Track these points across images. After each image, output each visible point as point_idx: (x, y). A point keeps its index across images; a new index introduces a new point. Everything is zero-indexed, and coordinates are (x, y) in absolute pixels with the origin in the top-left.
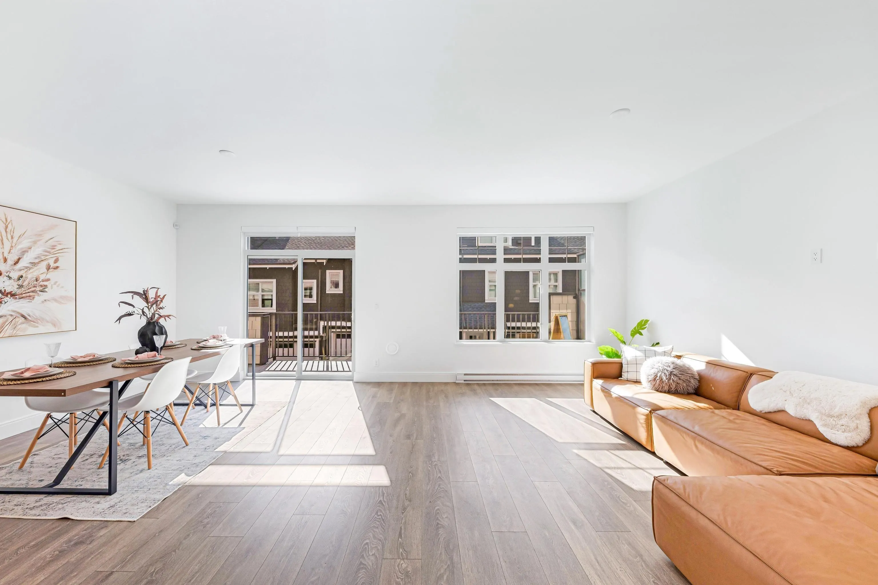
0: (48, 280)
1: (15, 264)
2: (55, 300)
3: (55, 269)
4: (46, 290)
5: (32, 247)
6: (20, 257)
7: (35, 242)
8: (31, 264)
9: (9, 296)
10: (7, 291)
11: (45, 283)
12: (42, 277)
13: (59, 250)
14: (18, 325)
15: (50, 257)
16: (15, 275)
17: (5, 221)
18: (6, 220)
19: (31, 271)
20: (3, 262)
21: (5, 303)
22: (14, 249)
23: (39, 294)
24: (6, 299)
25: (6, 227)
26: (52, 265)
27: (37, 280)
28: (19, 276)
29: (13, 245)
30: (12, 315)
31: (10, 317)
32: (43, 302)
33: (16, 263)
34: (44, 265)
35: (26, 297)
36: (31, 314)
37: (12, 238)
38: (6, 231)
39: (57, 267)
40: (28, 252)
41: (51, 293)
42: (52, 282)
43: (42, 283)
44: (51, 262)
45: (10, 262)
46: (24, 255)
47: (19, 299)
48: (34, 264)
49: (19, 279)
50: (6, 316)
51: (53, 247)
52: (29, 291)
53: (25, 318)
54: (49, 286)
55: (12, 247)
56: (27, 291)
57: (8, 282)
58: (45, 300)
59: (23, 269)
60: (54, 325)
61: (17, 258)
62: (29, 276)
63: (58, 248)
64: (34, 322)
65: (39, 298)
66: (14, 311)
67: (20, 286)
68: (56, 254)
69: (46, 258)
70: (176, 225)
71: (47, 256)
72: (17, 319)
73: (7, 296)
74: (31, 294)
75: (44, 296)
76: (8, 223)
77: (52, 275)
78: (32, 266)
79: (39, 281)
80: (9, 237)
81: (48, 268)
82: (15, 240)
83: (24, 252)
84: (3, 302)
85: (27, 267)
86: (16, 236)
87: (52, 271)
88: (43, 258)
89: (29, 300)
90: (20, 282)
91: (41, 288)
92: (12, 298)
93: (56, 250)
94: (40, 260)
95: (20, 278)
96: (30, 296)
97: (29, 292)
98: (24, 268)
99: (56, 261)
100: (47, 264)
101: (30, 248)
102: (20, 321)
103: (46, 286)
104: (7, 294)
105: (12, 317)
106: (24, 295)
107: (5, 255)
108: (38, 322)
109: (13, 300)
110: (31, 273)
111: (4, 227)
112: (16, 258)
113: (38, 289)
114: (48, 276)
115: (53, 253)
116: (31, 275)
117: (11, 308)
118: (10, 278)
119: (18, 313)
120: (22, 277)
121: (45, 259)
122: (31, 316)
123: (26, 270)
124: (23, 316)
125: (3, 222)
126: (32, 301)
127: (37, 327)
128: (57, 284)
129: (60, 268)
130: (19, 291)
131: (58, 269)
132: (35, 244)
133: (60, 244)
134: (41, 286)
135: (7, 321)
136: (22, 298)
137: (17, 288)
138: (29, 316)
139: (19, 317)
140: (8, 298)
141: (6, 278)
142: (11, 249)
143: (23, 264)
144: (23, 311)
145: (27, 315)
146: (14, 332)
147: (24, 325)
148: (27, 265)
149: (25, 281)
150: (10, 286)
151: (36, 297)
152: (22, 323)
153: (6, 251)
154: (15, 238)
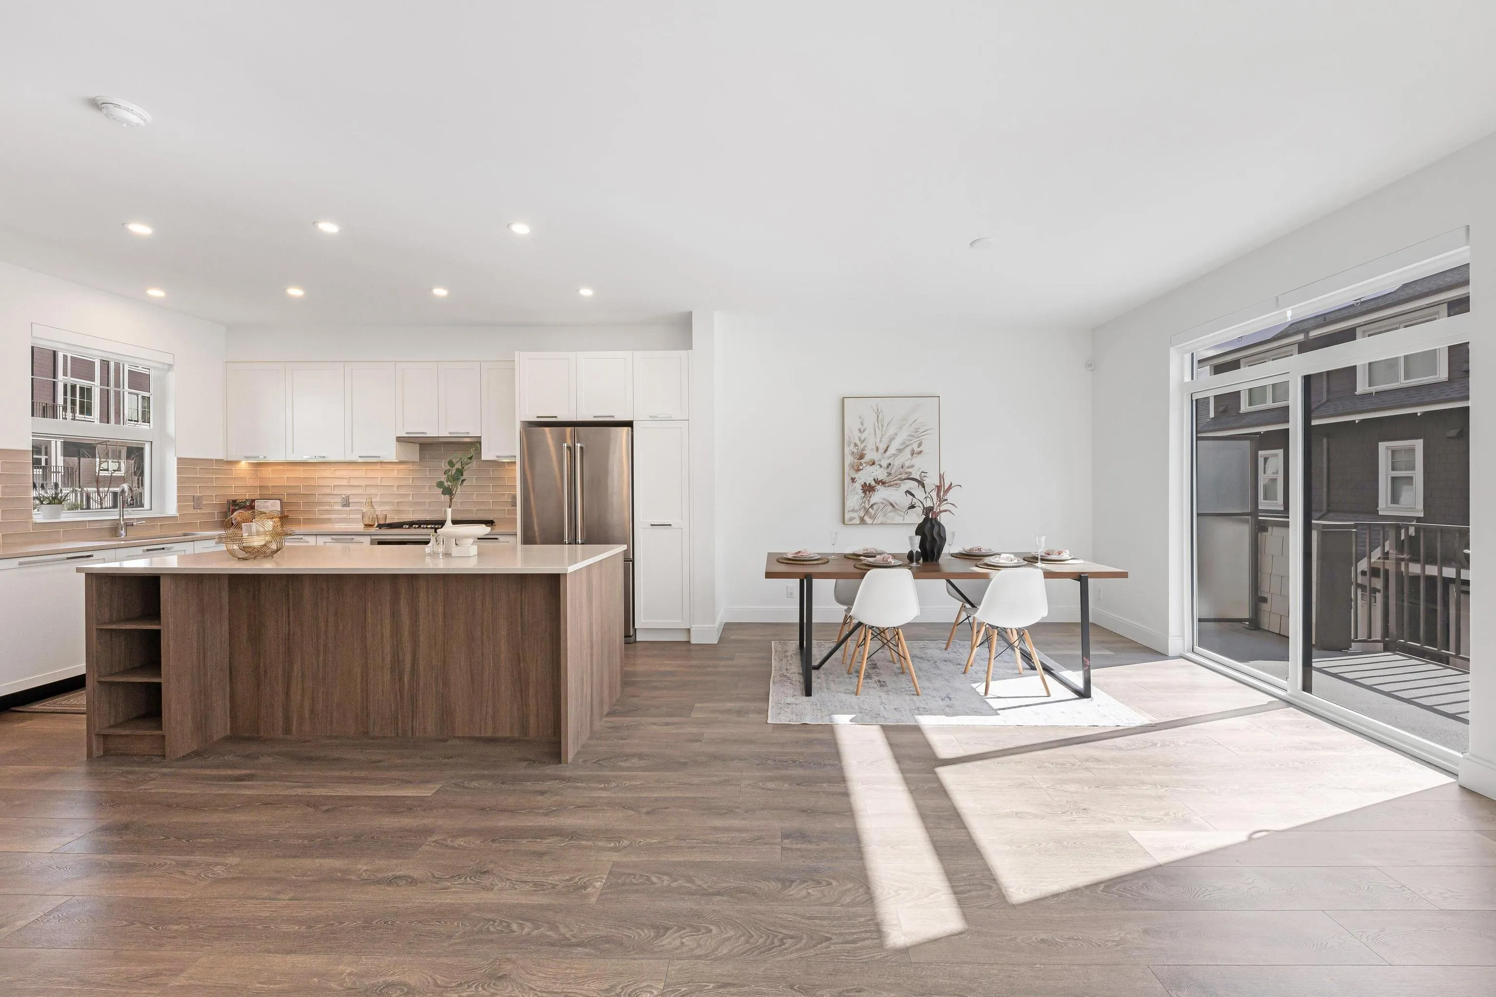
0: (912, 466)
1: (885, 452)
3: (918, 454)
4: (911, 477)
5: (898, 434)
6: (889, 444)
7: (901, 428)
8: (897, 451)
10: (879, 480)
11: (910, 470)
12: (907, 464)
13: (923, 432)
14: (888, 513)
15: (914, 441)
16: (884, 463)
19: (898, 457)
20: (876, 451)
21: (878, 490)
22: (884, 437)
23: (904, 481)
24: (878, 487)
25: (878, 416)
26: (917, 450)
27: (902, 467)
28: (888, 464)
29: (883, 433)
30: (882, 503)
31: (880, 504)
33: (886, 451)
34: (908, 450)
35: (893, 485)
37: (882, 426)
38: (877, 422)
39: (921, 452)
40: (895, 439)
42: (916, 468)
43: (907, 470)
44: (915, 447)
45: (881, 450)
46: (891, 442)
47: (888, 487)
48: (900, 450)
50: (878, 504)
51: (917, 430)
52: (896, 478)
53: (893, 506)
54: (914, 473)
55: (882, 435)
56: (894, 479)
57: (880, 470)
61: (887, 445)
62: (896, 463)
63: (921, 430)
64: (900, 511)
65: (905, 486)
66: (884, 499)
67: (889, 474)
70: (1092, 365)
71: (911, 440)
72: (886, 508)
73: (879, 484)
74: (898, 482)
75: (909, 484)
76: (879, 412)
77: (917, 460)
78: (898, 453)
79: (905, 468)
80: (880, 426)
81: (912, 454)
82: (884, 428)
83: (892, 439)
84: (876, 490)
85: (894, 455)
86: (885, 424)
87: (916, 457)
88: (908, 443)
89: (896, 489)
90: (889, 470)
91: (907, 476)
92: (882, 486)
93: (919, 433)
94: (905, 446)
95: (889, 466)
96: (897, 484)
97: (896, 480)
98: (891, 456)
99: (920, 445)
100: (912, 449)
101: (896, 434)
102: (888, 509)
103: (910, 473)
104: (879, 482)
105: (883, 505)
106: (891, 483)
107: (877, 445)
109: (883, 488)
110: (897, 460)
111: (876, 418)
112: (885, 447)
113: (904, 476)
114: (912, 463)
115: (917, 436)
116: (897, 462)
117: (881, 496)
118: (881, 466)
119: (887, 501)
120: (890, 464)
121: (910, 444)
123: (893, 457)
124: (891, 504)
125: (875, 412)
127: (903, 516)
129: (924, 453)
130: (887, 480)
133: (923, 426)
134: (906, 473)
135: (879, 509)
136: (890, 486)
137: (886, 476)
139: (886, 505)
140: (879, 486)
141: (878, 467)
142: (881, 438)
143: (891, 451)
144: (892, 499)
145: (894, 504)
146: (885, 520)
147: (892, 514)
148: (894, 452)
149: (893, 468)
150: (881, 474)
151: (902, 485)
152: (890, 512)
153: (878, 440)
154: (885, 426)
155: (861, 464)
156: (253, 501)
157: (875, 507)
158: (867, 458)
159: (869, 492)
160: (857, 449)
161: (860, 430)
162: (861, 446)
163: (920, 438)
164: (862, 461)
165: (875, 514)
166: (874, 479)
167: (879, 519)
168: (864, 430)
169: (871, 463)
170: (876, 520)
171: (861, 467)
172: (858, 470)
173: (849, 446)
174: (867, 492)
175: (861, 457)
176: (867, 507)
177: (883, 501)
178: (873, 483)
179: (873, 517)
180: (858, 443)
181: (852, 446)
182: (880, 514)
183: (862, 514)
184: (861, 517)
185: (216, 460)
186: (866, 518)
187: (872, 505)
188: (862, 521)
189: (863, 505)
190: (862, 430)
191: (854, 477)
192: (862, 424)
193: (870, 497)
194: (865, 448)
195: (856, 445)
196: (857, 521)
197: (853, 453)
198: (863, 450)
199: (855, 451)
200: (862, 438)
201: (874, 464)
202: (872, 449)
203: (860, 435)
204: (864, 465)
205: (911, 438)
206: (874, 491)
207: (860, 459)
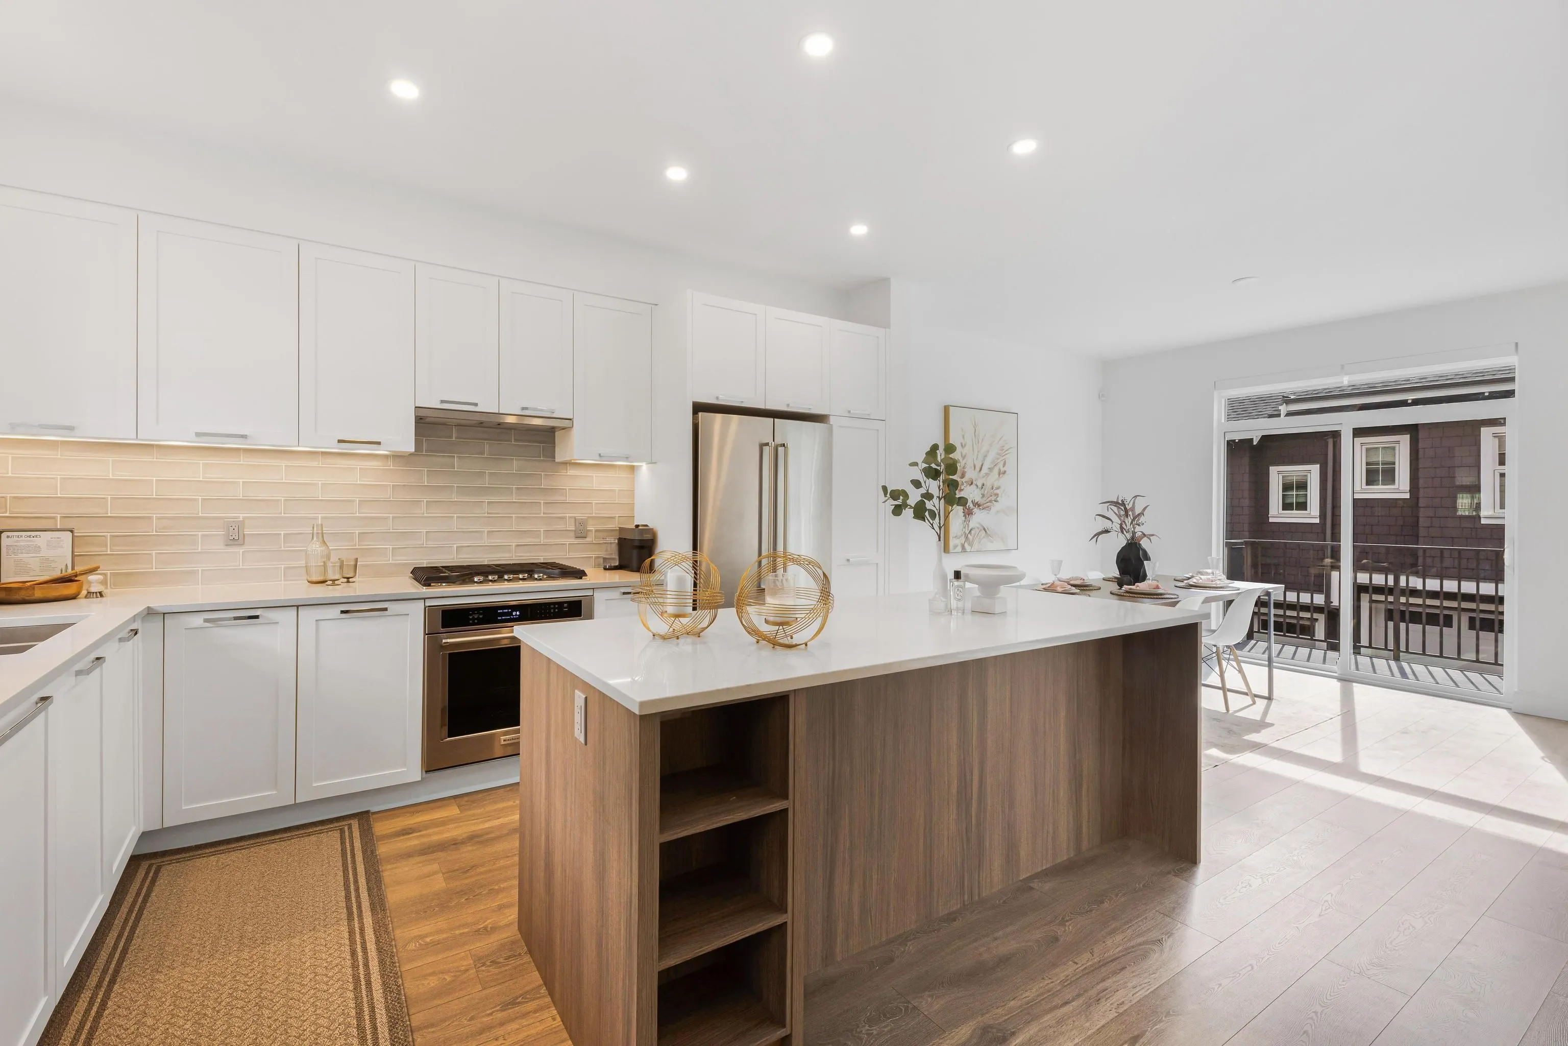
0: (998, 488)
1: (980, 471)
2: (1004, 511)
3: (1004, 473)
4: (998, 499)
5: (989, 451)
6: (983, 462)
7: (991, 445)
8: (989, 470)
9: (977, 506)
10: (976, 502)
12: (996, 485)
13: (1007, 450)
14: (982, 539)
15: (1000, 460)
16: (980, 484)
18: (975, 424)
19: (989, 477)
20: (974, 470)
21: (975, 514)
23: (993, 504)
25: (975, 431)
26: (1002, 469)
27: (992, 488)
29: (979, 450)
30: (978, 528)
31: (976, 529)
32: (996, 513)
33: (981, 469)
34: (996, 471)
35: (986, 508)
36: (989, 527)
38: (975, 436)
40: (987, 456)
41: (1001, 503)
42: (1002, 490)
43: (996, 491)
44: (1001, 466)
45: (978, 469)
46: (985, 460)
47: (982, 510)
48: (991, 470)
49: (982, 488)
51: (1002, 448)
52: (988, 500)
53: (986, 531)
54: (1000, 495)
55: (978, 453)
56: (986, 501)
57: (976, 491)
58: (997, 511)
59: (985, 476)
60: (1003, 541)
61: (981, 464)
63: (1006, 448)
64: (990, 536)
65: (994, 509)
66: (979, 523)
67: (983, 496)
68: (1005, 455)
69: (998, 462)
70: (1103, 396)
71: (998, 459)
72: (981, 533)
75: (997, 506)
76: (976, 426)
77: (1001, 481)
78: (990, 472)
79: (994, 489)
80: (977, 441)
81: (999, 474)
82: (980, 444)
83: (985, 457)
85: (987, 474)
86: (980, 440)
87: (1002, 477)
88: (996, 462)
89: (988, 512)
90: (983, 491)
91: (995, 498)
93: (1004, 451)
94: (995, 465)
96: (988, 507)
97: (988, 503)
99: (1004, 464)
100: (999, 469)
102: (983, 535)
106: (985, 505)
107: (974, 462)
108: (993, 537)
109: (979, 511)
110: (989, 480)
112: (980, 466)
113: (993, 498)
114: (999, 483)
115: (1002, 456)
116: (988, 484)
117: (978, 520)
118: (977, 486)
119: (982, 526)
120: (983, 485)
122: (989, 529)
124: (984, 529)
126: (990, 512)
127: (993, 542)
128: (1006, 492)
129: (1007, 473)
130: (982, 501)
133: (1006, 444)
135: (975, 534)
136: (984, 509)
137: (982, 498)
139: (981, 530)
140: (976, 509)
141: (975, 487)
142: (977, 455)
143: (985, 470)
144: (985, 524)
145: (986, 529)
146: (980, 546)
147: (984, 540)
148: (987, 471)
149: (985, 489)
150: (977, 495)
151: (992, 507)
152: (984, 538)
153: (975, 457)
154: (980, 442)
155: (962, 484)
157: (973, 532)
158: (967, 477)
159: (969, 515)
161: (962, 444)
162: (963, 463)
163: (1004, 458)
164: (964, 480)
165: (973, 540)
166: (972, 501)
167: (976, 546)
168: (965, 445)
169: (970, 483)
170: (973, 548)
171: (962, 487)
174: (967, 516)
175: (963, 475)
176: (967, 532)
177: (978, 526)
178: (971, 506)
179: (971, 545)
180: (961, 459)
182: (976, 541)
183: (963, 540)
184: (962, 544)
186: (966, 545)
187: (971, 530)
188: (964, 549)
189: (964, 529)
192: (964, 437)
193: (969, 521)
194: (966, 466)
196: (959, 549)
198: (964, 468)
200: (964, 454)
201: (972, 483)
202: (971, 467)
203: (963, 450)
204: (965, 484)
205: (999, 456)
206: (972, 514)
207: (962, 478)
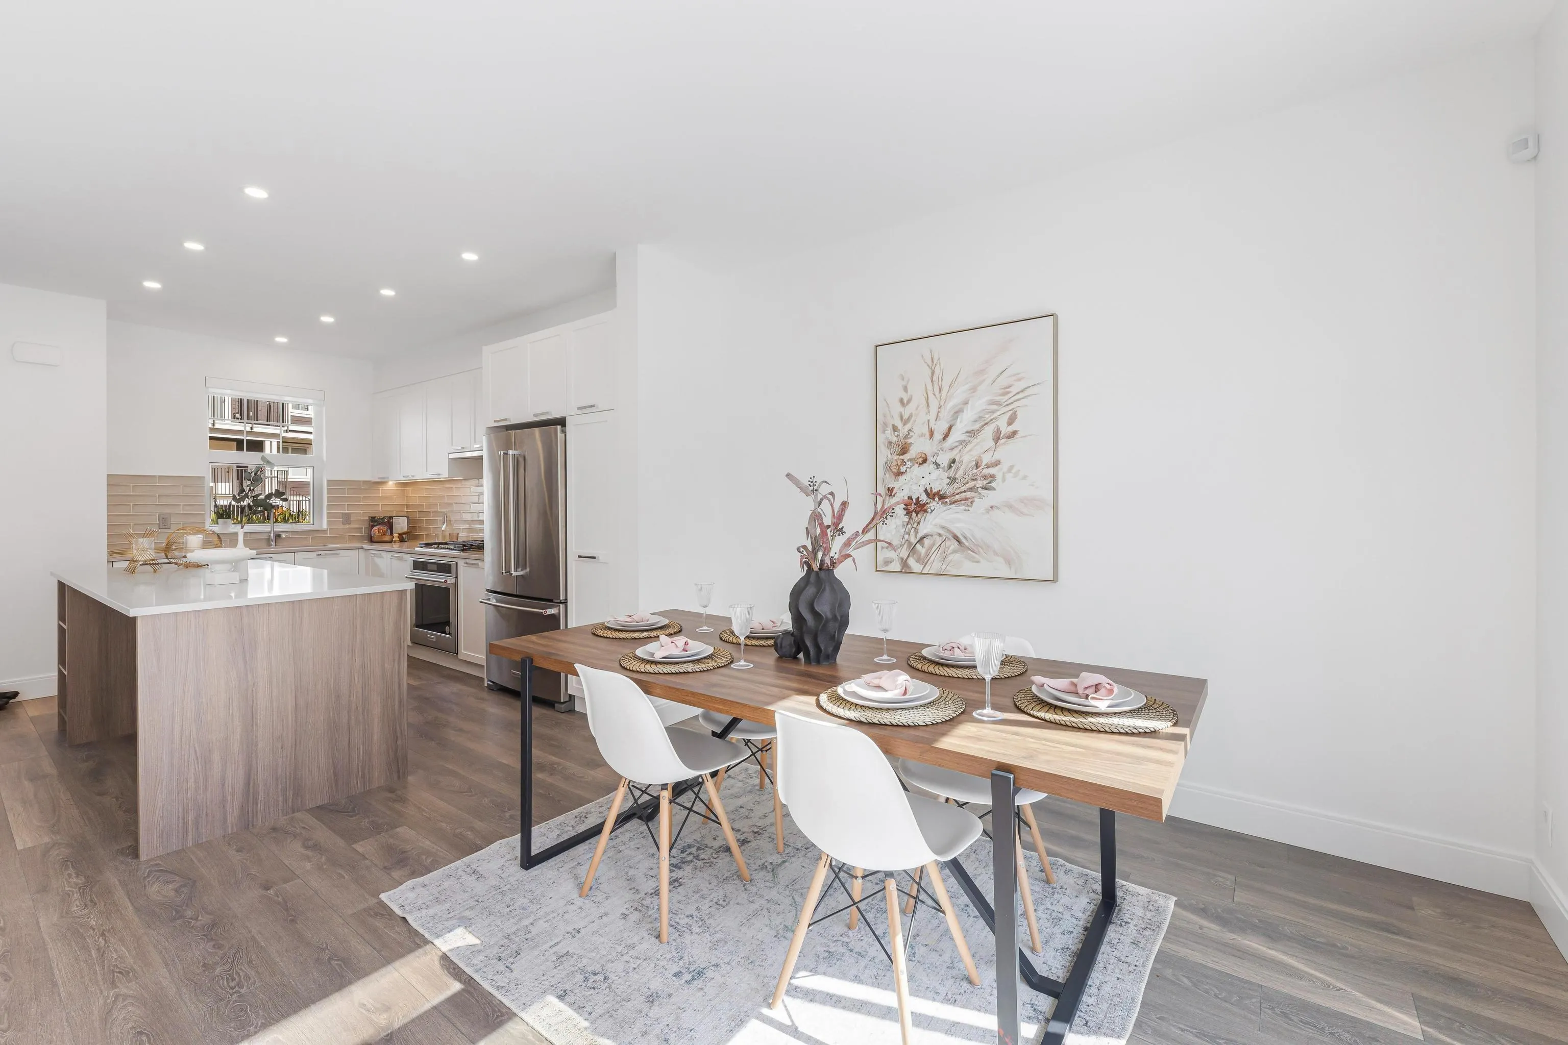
0: (997, 463)
1: (944, 439)
2: (1010, 507)
3: (1009, 437)
4: (993, 485)
5: (969, 401)
6: (952, 423)
7: (974, 389)
8: (967, 434)
9: (937, 499)
10: (934, 491)
11: (992, 471)
12: (986, 459)
13: (1018, 393)
14: (949, 554)
15: (999, 413)
16: (944, 460)
17: (930, 363)
18: (933, 361)
19: (969, 447)
20: (929, 438)
21: (932, 511)
22: (943, 410)
23: (980, 494)
24: (934, 504)
25: (933, 373)
26: (1005, 430)
27: (977, 466)
28: (951, 461)
29: (942, 404)
30: (940, 535)
31: (936, 537)
32: (988, 511)
33: (946, 436)
34: (989, 431)
35: (961, 501)
36: (969, 535)
37: (940, 390)
38: (932, 381)
39: (1014, 433)
40: (963, 411)
41: (1003, 491)
42: (1004, 466)
43: (986, 472)
44: (1002, 424)
45: (938, 436)
46: (957, 418)
47: (950, 504)
48: (972, 433)
49: (950, 467)
50: (932, 536)
51: (1005, 391)
52: (965, 488)
53: (959, 541)
54: (999, 477)
55: (940, 407)
56: (962, 489)
57: (937, 473)
58: (991, 507)
59: (956, 447)
60: (1009, 562)
61: (947, 426)
63: (1014, 390)
64: (972, 551)
65: (981, 503)
66: (943, 528)
67: (953, 480)
68: (1012, 403)
69: (992, 418)
71: (993, 412)
72: (948, 543)
73: (934, 499)
74: (968, 494)
75: (990, 498)
76: (935, 363)
77: (1005, 451)
78: (969, 438)
79: (982, 467)
80: (937, 390)
81: (997, 439)
82: (945, 393)
83: (957, 413)
84: (929, 510)
85: (961, 442)
86: (946, 385)
87: (1004, 444)
88: (988, 417)
89: (964, 507)
90: (951, 473)
91: (985, 482)
92: (940, 503)
93: (1011, 395)
94: (983, 423)
95: (952, 465)
96: (966, 499)
97: (965, 491)
98: (957, 444)
99: (1012, 420)
100: (996, 430)
101: (966, 403)
102: (952, 547)
103: (993, 477)
104: (934, 495)
105: (941, 538)
106: (957, 497)
107: (931, 425)
108: (979, 552)
109: (942, 506)
110: (968, 452)
111: (930, 375)
112: (945, 429)
113: (979, 483)
114: (997, 456)
115: (1006, 403)
116: (967, 458)
117: (938, 521)
118: (937, 465)
119: (949, 531)
120: (954, 461)
121: (992, 420)
122: (968, 539)
123: (960, 447)
124: (956, 538)
125: (928, 365)
126: (970, 509)
127: (978, 562)
128: (1014, 471)
129: (1020, 434)
130: (949, 490)
131: (1017, 436)
132: (974, 392)
133: (1019, 380)
134: (985, 477)
135: (933, 545)
136: (955, 502)
137: (948, 484)
138: (965, 538)
139: (949, 539)
140: (935, 503)
141: (932, 466)
142: (938, 412)
143: (957, 435)
144: (957, 528)
145: (960, 537)
146: (944, 566)
147: (957, 556)
148: (963, 437)
149: (958, 469)
150: (937, 480)
151: (976, 500)
152: (955, 552)
153: (932, 417)
154: (945, 389)
155: (904, 463)
156: (391, 518)
157: (927, 541)
158: (913, 453)
159: (917, 513)
160: (898, 436)
161: (901, 401)
162: (904, 430)
163: (1010, 407)
164: (906, 457)
165: (927, 554)
166: (926, 491)
167: (935, 565)
168: (909, 401)
169: (920, 461)
170: (927, 567)
171: (903, 469)
172: (899, 474)
173: (884, 432)
174: (914, 514)
175: (904, 450)
176: (913, 540)
177: (941, 532)
178: (924, 498)
179: (923, 561)
180: (899, 425)
181: (889, 430)
182: (935, 558)
183: (904, 553)
184: (902, 559)
185: (363, 481)
186: (912, 562)
187: (922, 538)
188: (906, 567)
189: (906, 537)
190: (905, 401)
191: (891, 486)
192: (905, 389)
193: (919, 523)
194: (911, 433)
195: (895, 428)
196: (896, 566)
197: (890, 443)
198: (906, 437)
199: (894, 439)
200: (906, 417)
201: (925, 461)
202: (923, 435)
203: (902, 409)
204: (909, 464)
205: (995, 407)
206: (925, 511)
207: (902, 454)
